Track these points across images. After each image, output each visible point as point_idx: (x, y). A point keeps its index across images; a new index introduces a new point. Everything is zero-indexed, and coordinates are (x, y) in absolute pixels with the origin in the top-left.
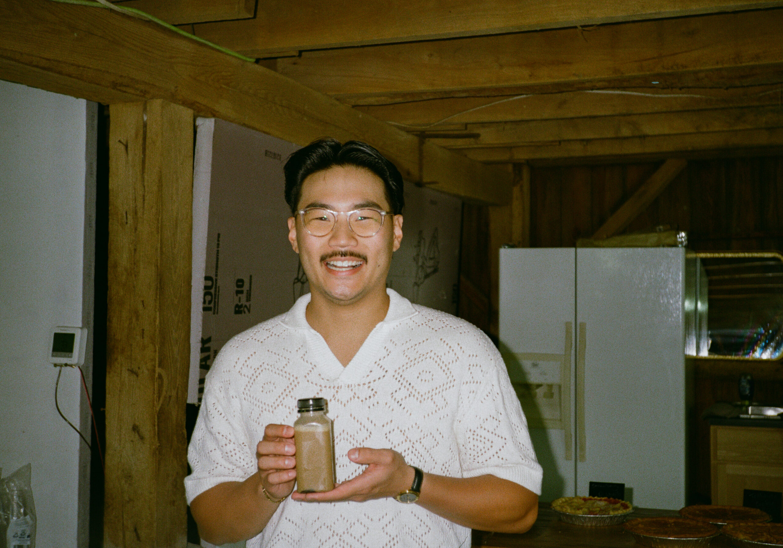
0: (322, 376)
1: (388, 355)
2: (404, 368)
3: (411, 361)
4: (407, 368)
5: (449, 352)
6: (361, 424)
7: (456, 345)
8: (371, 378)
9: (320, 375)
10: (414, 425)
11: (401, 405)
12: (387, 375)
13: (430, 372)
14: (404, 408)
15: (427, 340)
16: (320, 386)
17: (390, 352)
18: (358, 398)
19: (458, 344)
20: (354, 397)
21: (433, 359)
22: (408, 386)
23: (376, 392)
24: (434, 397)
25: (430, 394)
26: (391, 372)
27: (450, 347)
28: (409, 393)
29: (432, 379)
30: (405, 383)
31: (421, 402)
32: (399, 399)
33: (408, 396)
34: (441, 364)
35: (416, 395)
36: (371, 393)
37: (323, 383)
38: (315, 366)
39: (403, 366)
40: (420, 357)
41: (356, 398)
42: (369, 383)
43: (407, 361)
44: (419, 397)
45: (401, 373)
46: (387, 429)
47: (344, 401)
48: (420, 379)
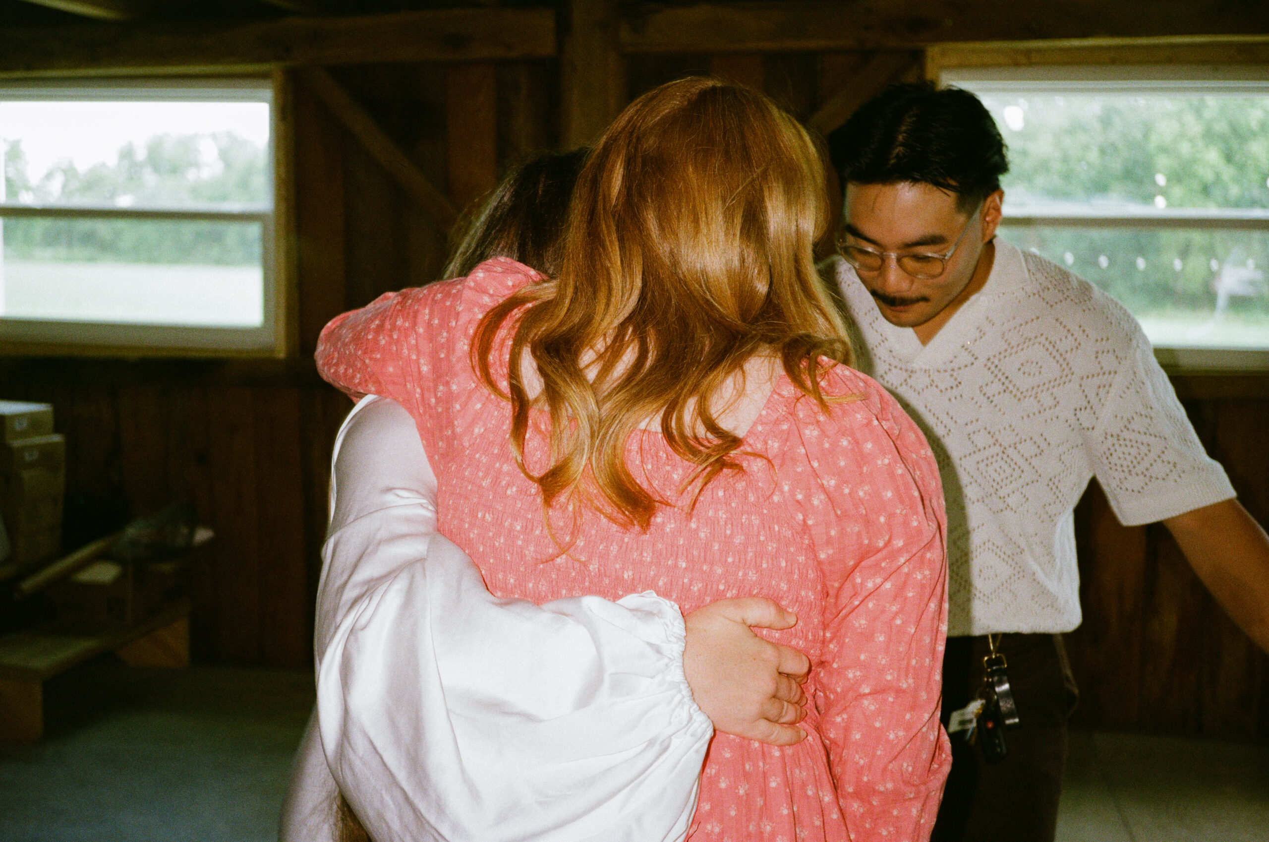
0: (894, 354)
1: (981, 337)
2: (1002, 356)
3: (1012, 348)
4: (1005, 357)
5: (1066, 337)
6: (938, 418)
7: (1077, 328)
8: (954, 365)
9: (891, 351)
10: (1007, 427)
11: (992, 402)
12: (976, 363)
13: (1037, 363)
14: (996, 406)
15: (1038, 318)
16: (890, 364)
17: (984, 334)
18: (937, 386)
19: (1080, 327)
20: (931, 385)
21: (1044, 346)
22: (1003, 379)
23: (960, 383)
24: (1039, 395)
25: (1034, 392)
26: (982, 360)
27: (1069, 331)
28: (1004, 388)
29: (1040, 373)
30: (1000, 375)
31: (1019, 400)
32: (989, 394)
33: (1002, 391)
34: (1054, 353)
35: (1015, 391)
36: (952, 382)
37: (895, 362)
38: (886, 339)
39: (1000, 353)
40: (1025, 342)
41: (934, 387)
42: (953, 370)
43: (1006, 346)
44: (1019, 394)
45: (996, 362)
46: (970, 428)
47: (919, 387)
48: (1022, 371)
